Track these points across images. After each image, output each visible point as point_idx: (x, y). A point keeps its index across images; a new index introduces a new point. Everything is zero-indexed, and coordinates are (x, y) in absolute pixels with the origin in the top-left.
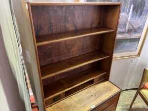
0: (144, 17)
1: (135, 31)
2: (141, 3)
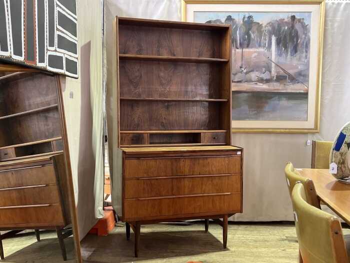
0: (304, 55)
1: (293, 79)
2: (291, 33)
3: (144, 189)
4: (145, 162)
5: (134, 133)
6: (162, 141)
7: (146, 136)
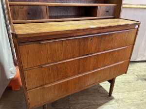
3: (49, 75)
4: (48, 46)
5: (28, 5)
6: (59, 15)
7: (44, 9)
